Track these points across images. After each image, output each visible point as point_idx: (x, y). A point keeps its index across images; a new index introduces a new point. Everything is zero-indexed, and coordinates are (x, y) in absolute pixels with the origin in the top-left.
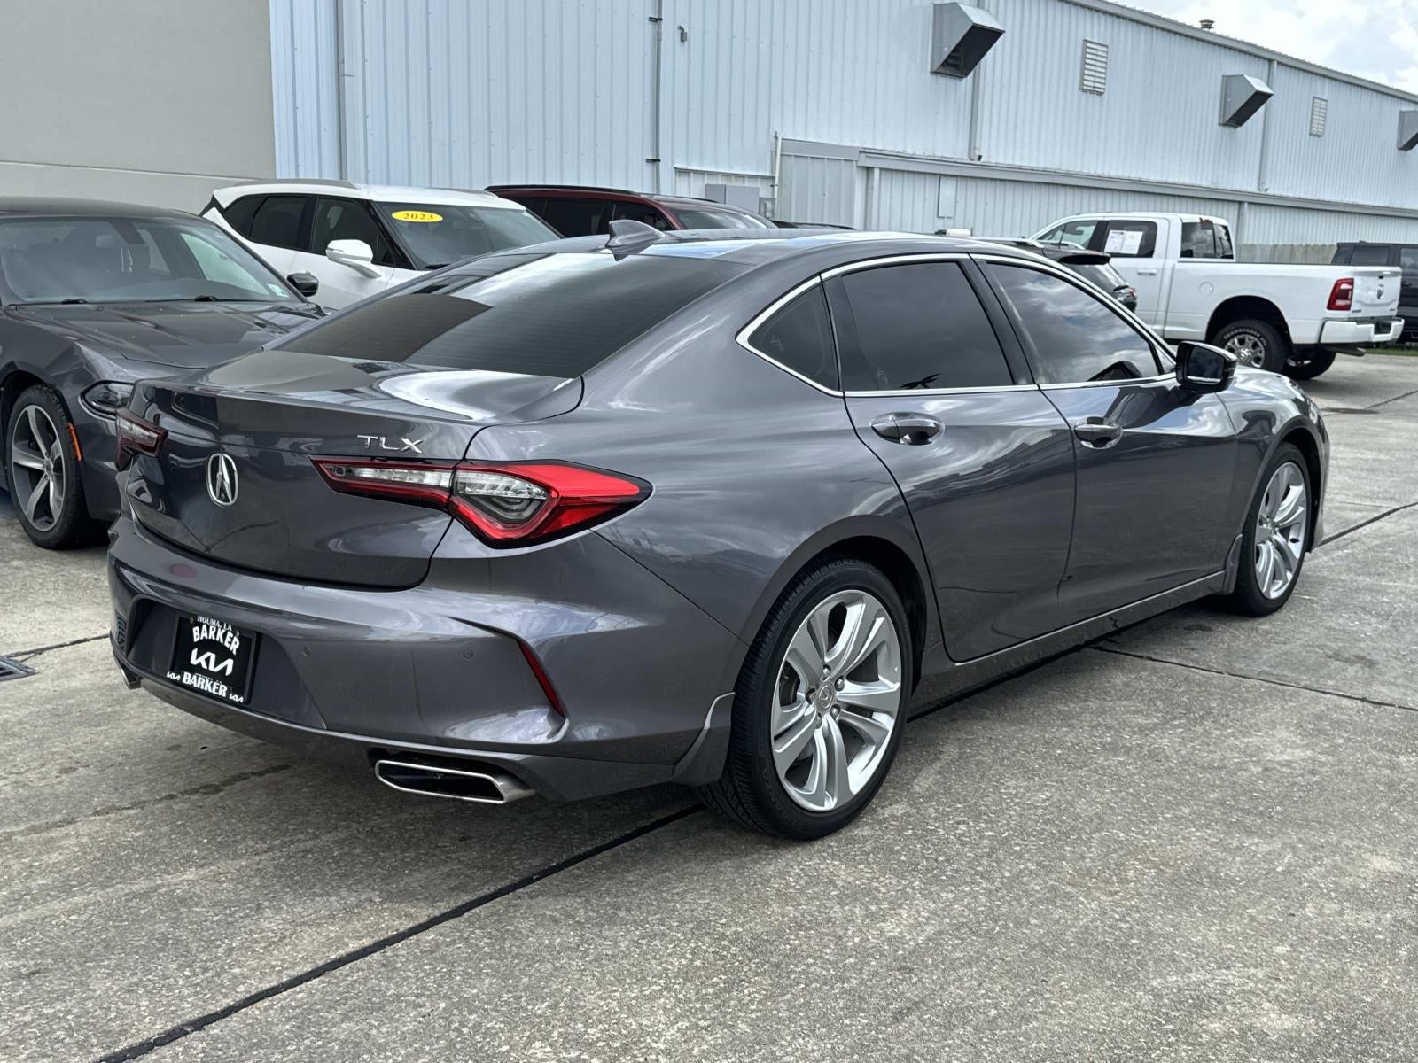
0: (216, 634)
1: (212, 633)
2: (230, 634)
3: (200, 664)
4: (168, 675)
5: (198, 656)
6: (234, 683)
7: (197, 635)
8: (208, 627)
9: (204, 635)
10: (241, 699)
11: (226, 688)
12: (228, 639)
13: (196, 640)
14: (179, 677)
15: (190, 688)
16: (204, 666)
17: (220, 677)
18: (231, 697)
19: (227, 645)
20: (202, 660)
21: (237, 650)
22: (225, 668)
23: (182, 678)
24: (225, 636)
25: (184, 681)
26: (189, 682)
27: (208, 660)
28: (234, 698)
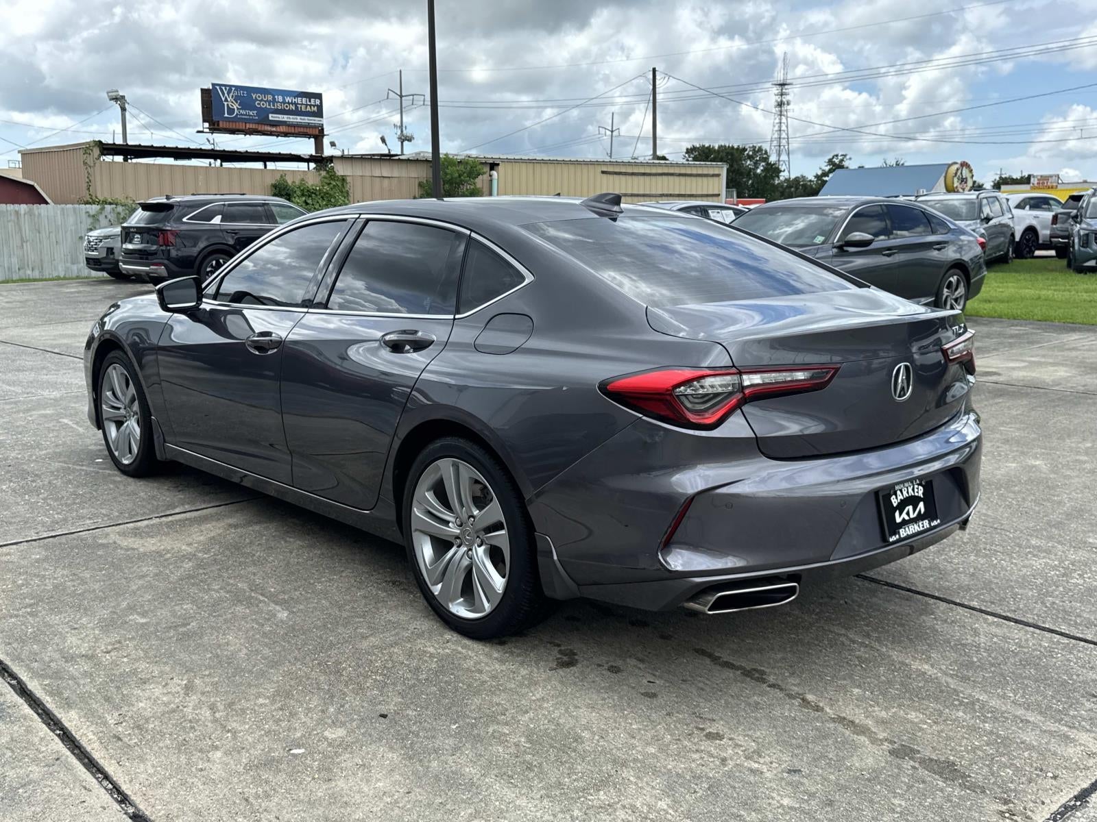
0: (908, 492)
1: (905, 493)
2: (916, 486)
3: (904, 519)
4: (891, 540)
5: (900, 514)
6: (929, 514)
7: (895, 501)
8: (901, 491)
9: (900, 497)
10: (939, 521)
11: (927, 521)
12: (916, 490)
13: (895, 505)
14: (897, 536)
15: (908, 537)
16: (907, 518)
17: (920, 517)
18: (932, 524)
19: (916, 494)
20: (904, 515)
21: (923, 494)
22: (920, 511)
23: (900, 536)
24: (913, 490)
25: (902, 536)
26: (905, 535)
27: (908, 514)
28: (935, 523)
